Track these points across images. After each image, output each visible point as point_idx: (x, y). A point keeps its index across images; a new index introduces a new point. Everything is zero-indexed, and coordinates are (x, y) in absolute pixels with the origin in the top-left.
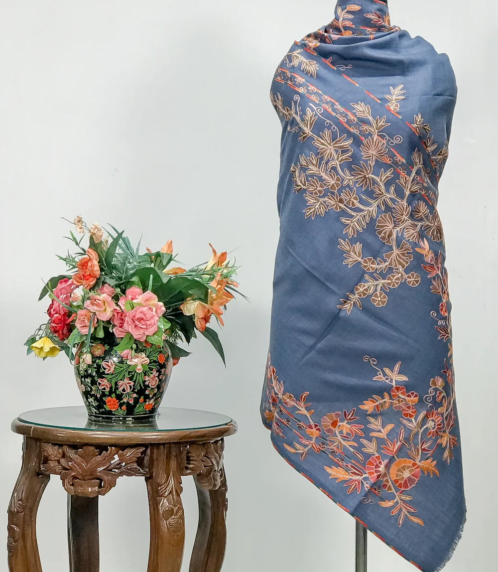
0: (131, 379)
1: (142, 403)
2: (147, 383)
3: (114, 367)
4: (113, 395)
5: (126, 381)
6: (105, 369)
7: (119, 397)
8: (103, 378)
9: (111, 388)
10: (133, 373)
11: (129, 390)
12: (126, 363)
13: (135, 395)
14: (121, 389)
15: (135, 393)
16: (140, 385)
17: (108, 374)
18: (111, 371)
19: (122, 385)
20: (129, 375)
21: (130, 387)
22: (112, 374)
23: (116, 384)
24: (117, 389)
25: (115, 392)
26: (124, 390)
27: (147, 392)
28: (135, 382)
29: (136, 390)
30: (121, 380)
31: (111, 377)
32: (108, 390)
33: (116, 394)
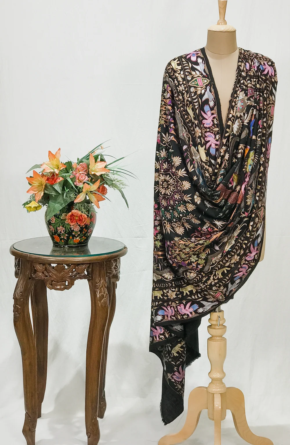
0: (63, 227)
1: (72, 239)
2: (72, 229)
3: (55, 220)
4: (56, 234)
5: (61, 227)
6: (51, 221)
7: (59, 235)
8: (51, 225)
9: (55, 230)
10: (64, 224)
11: (63, 232)
12: (60, 218)
13: (67, 235)
14: (59, 232)
15: (66, 234)
16: (68, 230)
17: (52, 223)
18: (54, 222)
19: (59, 230)
20: (62, 224)
21: (63, 230)
22: (54, 224)
23: (56, 228)
24: (57, 231)
25: (57, 233)
26: (60, 232)
27: (73, 234)
28: (65, 228)
29: (67, 233)
30: (58, 227)
31: (54, 225)
32: (54, 231)
33: (57, 234)
